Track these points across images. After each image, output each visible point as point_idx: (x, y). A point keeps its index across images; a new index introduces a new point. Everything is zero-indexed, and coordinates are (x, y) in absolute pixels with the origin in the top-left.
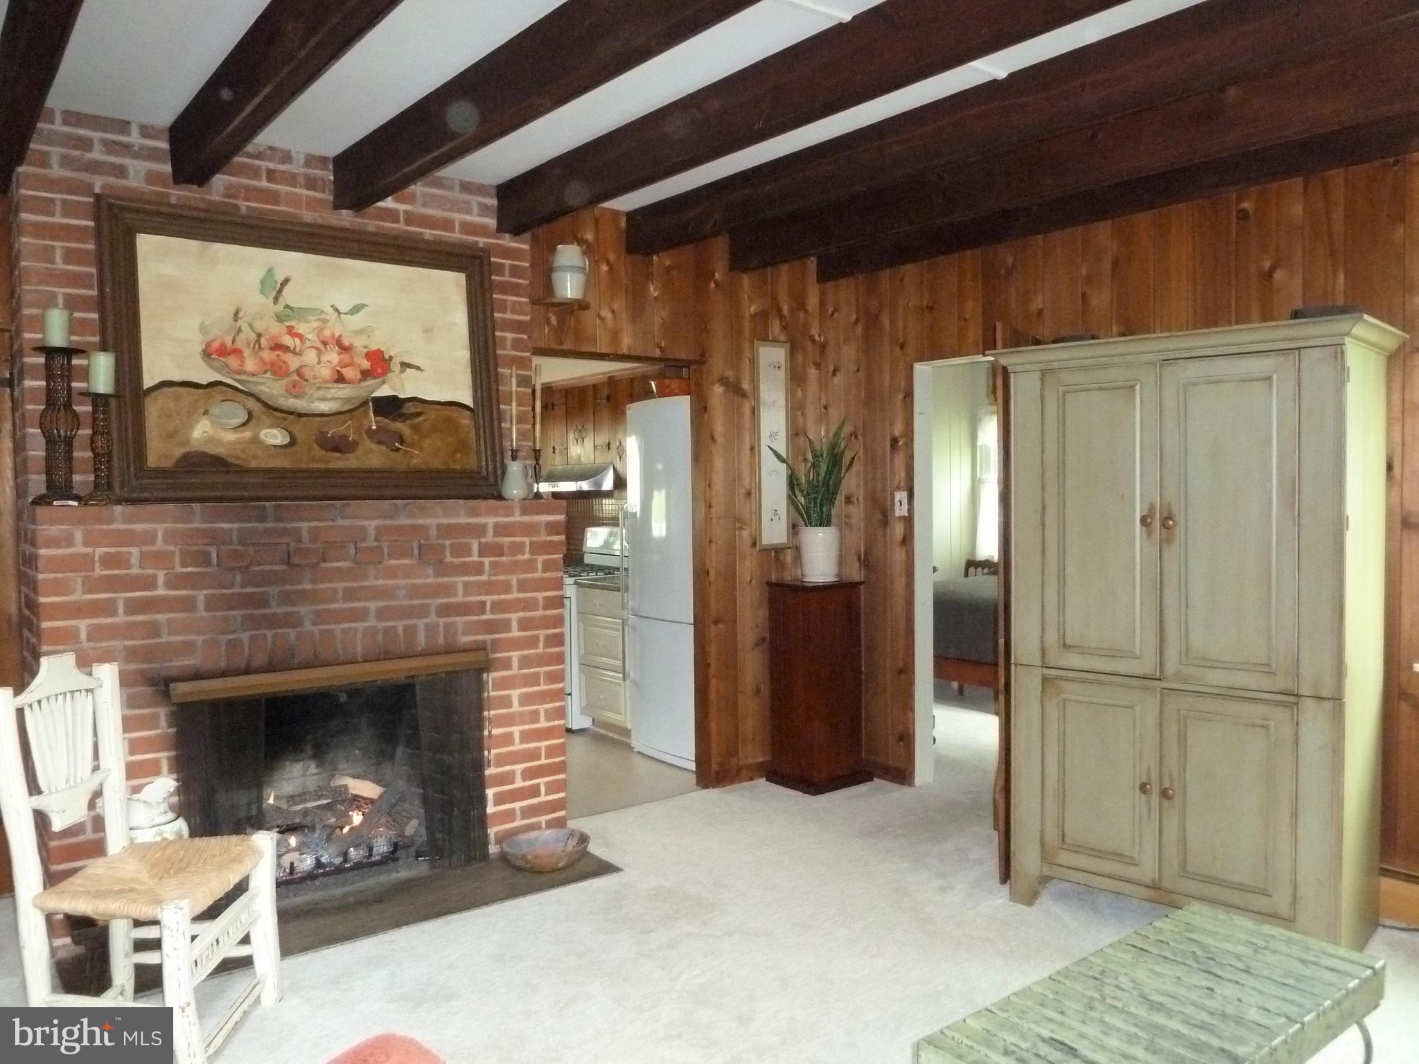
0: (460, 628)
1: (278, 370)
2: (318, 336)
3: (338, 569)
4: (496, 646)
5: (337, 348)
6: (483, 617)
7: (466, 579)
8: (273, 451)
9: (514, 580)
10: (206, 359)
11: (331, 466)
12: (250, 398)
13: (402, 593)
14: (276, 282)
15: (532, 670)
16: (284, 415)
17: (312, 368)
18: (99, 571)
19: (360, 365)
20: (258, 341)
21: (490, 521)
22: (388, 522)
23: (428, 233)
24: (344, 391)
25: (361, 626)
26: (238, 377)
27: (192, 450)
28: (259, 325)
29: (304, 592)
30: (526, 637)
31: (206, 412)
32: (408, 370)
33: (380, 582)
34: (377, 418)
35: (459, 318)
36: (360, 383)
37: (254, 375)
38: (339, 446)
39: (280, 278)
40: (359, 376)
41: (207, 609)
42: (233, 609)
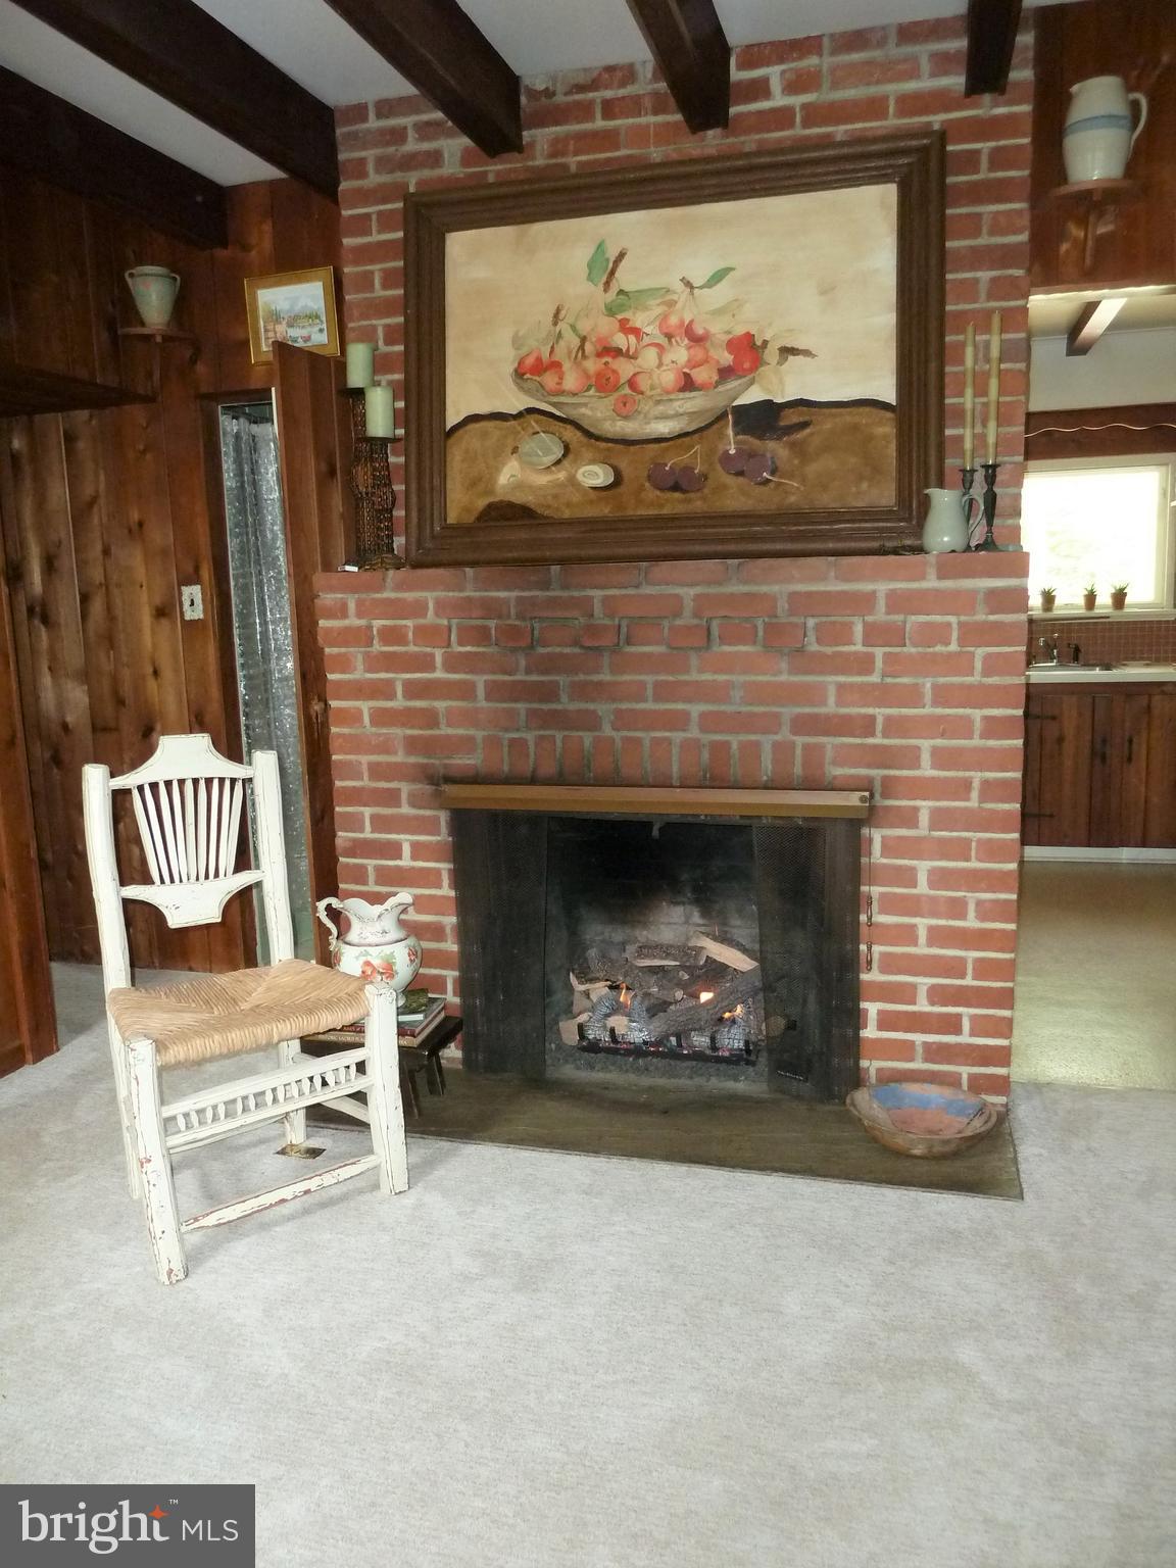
0: (829, 754)
1: (604, 383)
2: (660, 326)
3: (649, 656)
4: (889, 787)
5: (686, 341)
6: (870, 741)
7: (842, 679)
8: (593, 495)
9: (928, 684)
10: (518, 381)
11: (665, 511)
12: (569, 427)
13: (737, 694)
14: (608, 260)
15: (955, 834)
16: (610, 445)
17: (650, 374)
18: (377, 647)
19: (718, 362)
20: (582, 347)
21: (882, 588)
22: (713, 590)
23: (840, 131)
24: (694, 402)
25: (677, 736)
26: (555, 399)
27: (497, 499)
28: (584, 326)
29: (600, 684)
30: (946, 780)
31: (515, 450)
32: (791, 358)
33: (707, 677)
34: (740, 437)
35: (882, 260)
36: (715, 387)
37: (575, 395)
38: (679, 483)
39: (612, 254)
40: (715, 377)
41: (488, 698)
42: (516, 701)
